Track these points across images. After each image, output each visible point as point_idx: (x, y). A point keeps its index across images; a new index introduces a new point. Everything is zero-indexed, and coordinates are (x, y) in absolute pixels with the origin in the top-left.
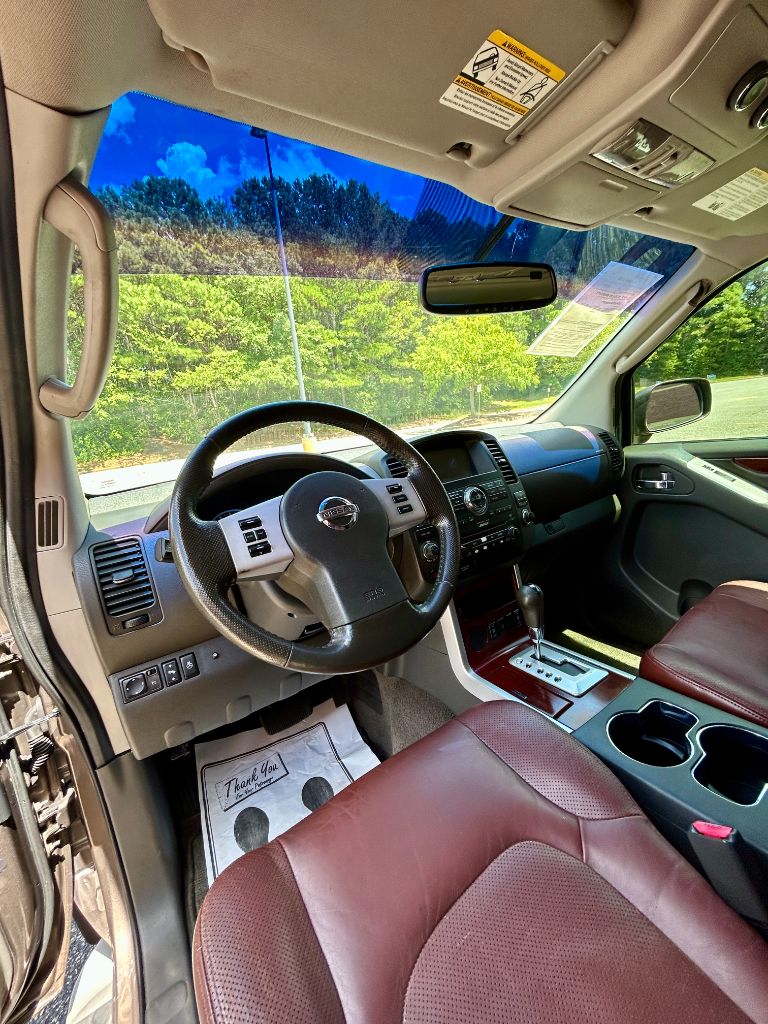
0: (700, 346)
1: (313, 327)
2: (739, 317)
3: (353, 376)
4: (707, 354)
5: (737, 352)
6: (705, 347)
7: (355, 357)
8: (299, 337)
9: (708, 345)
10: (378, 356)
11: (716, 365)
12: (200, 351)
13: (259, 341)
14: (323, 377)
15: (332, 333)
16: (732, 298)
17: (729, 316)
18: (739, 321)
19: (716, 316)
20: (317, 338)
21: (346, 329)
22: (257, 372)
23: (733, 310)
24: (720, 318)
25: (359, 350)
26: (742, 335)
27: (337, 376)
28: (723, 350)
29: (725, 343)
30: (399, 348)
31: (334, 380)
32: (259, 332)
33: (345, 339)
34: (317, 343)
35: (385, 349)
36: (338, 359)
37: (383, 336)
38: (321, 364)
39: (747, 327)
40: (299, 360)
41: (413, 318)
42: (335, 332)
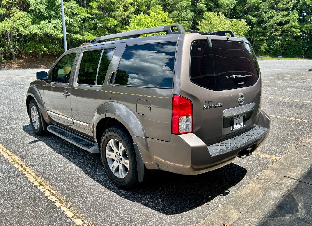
0: (278, 40)
1: (73, 5)
2: (295, 29)
3: (93, 34)
4: (281, 45)
5: (294, 45)
6: (279, 41)
7: (96, 24)
8: (65, 9)
9: (281, 40)
10: (109, 25)
11: (284, 51)
12: (5, 9)
13: (41, 9)
14: (77, 33)
15: (84, 10)
16: (293, 18)
17: (292, 27)
18: (295, 30)
19: (286, 26)
20: (75, 11)
21: (92, 8)
22: (38, 26)
23: (294, 24)
24: (288, 27)
25: (98, 20)
26: (296, 38)
27: (85, 33)
28: (288, 44)
29: (289, 40)
30: (121, 22)
31: (83, 35)
32: (41, 3)
33: (91, 13)
34: (75, 14)
35: (113, 22)
36: (86, 24)
37: (113, 14)
38: (76, 25)
39: (299, 34)
40: (64, 23)
41: (130, 7)
42: (86, 9)
